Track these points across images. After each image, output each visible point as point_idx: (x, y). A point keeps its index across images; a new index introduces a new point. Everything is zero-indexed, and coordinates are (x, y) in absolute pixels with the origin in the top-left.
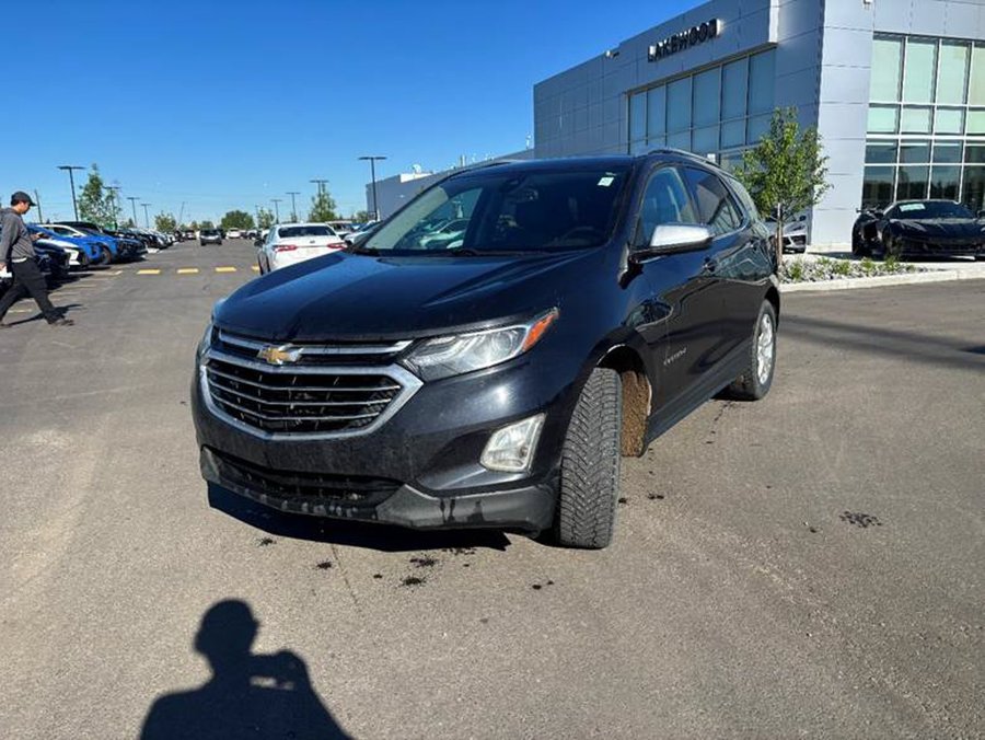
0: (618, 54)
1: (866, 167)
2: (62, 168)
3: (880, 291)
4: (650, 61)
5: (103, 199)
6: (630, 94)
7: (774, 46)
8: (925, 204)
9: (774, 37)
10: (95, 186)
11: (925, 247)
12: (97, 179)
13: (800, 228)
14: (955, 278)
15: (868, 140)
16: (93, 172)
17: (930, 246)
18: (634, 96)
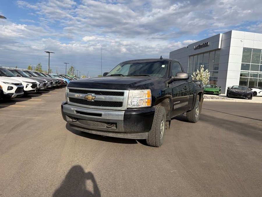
0: (188, 47)
1: (240, 78)
2: (65, 63)
4: (194, 50)
5: (73, 70)
6: (190, 56)
7: (220, 49)
9: (219, 47)
14: (235, 101)
15: (241, 71)
18: (191, 57)
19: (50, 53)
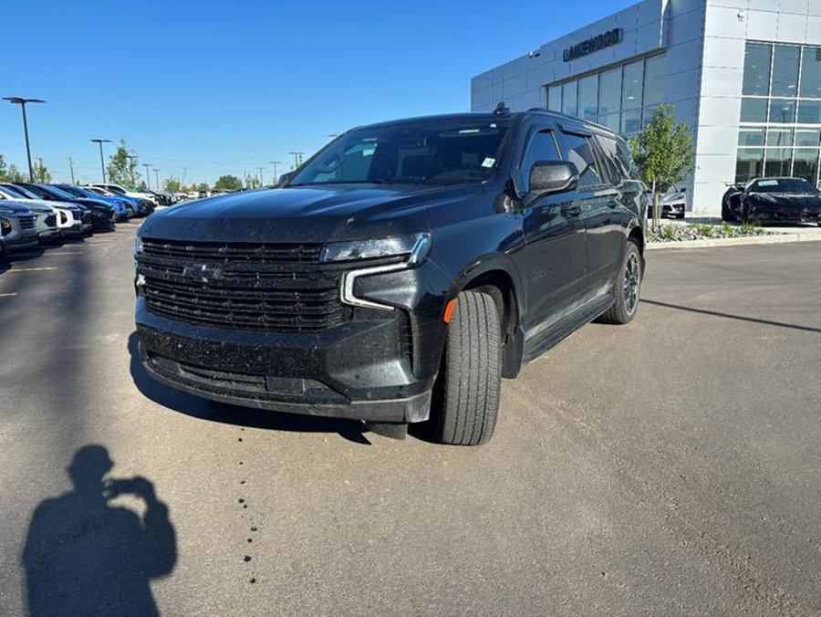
0: (538, 55)
1: (739, 149)
2: (94, 141)
3: (732, 249)
4: (565, 61)
5: (128, 166)
6: (547, 87)
7: (663, 51)
8: (778, 180)
9: (663, 45)
10: (122, 156)
11: (776, 215)
12: (123, 151)
13: (680, 198)
14: (796, 240)
15: (741, 127)
16: (120, 146)
17: (780, 214)
18: (550, 90)
19: (25, 105)
